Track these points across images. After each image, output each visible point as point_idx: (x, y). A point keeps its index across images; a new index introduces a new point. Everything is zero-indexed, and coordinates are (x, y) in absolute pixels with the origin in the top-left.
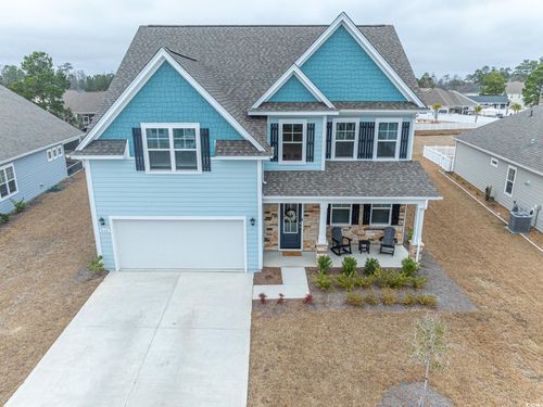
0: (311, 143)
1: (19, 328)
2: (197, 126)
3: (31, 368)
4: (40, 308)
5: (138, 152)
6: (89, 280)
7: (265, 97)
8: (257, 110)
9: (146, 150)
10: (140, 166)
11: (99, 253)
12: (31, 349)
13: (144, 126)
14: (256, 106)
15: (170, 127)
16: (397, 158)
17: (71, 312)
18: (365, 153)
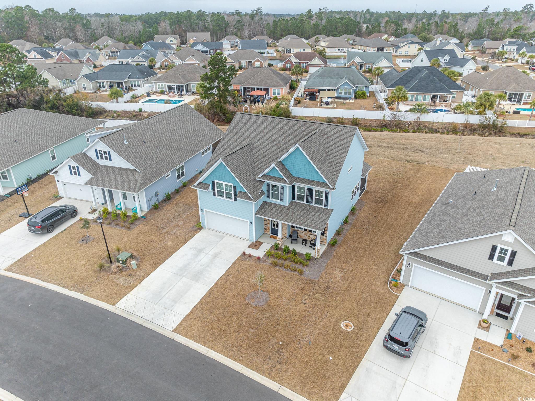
0: (282, 194)
1: (170, 243)
2: (232, 185)
3: (170, 256)
4: (178, 237)
5: (214, 189)
6: (196, 230)
7: (264, 173)
8: (260, 178)
9: (216, 189)
10: (214, 194)
11: (201, 221)
12: (172, 251)
13: (216, 181)
14: (260, 176)
15: (224, 183)
16: (323, 206)
17: (186, 241)
18: (309, 201)
